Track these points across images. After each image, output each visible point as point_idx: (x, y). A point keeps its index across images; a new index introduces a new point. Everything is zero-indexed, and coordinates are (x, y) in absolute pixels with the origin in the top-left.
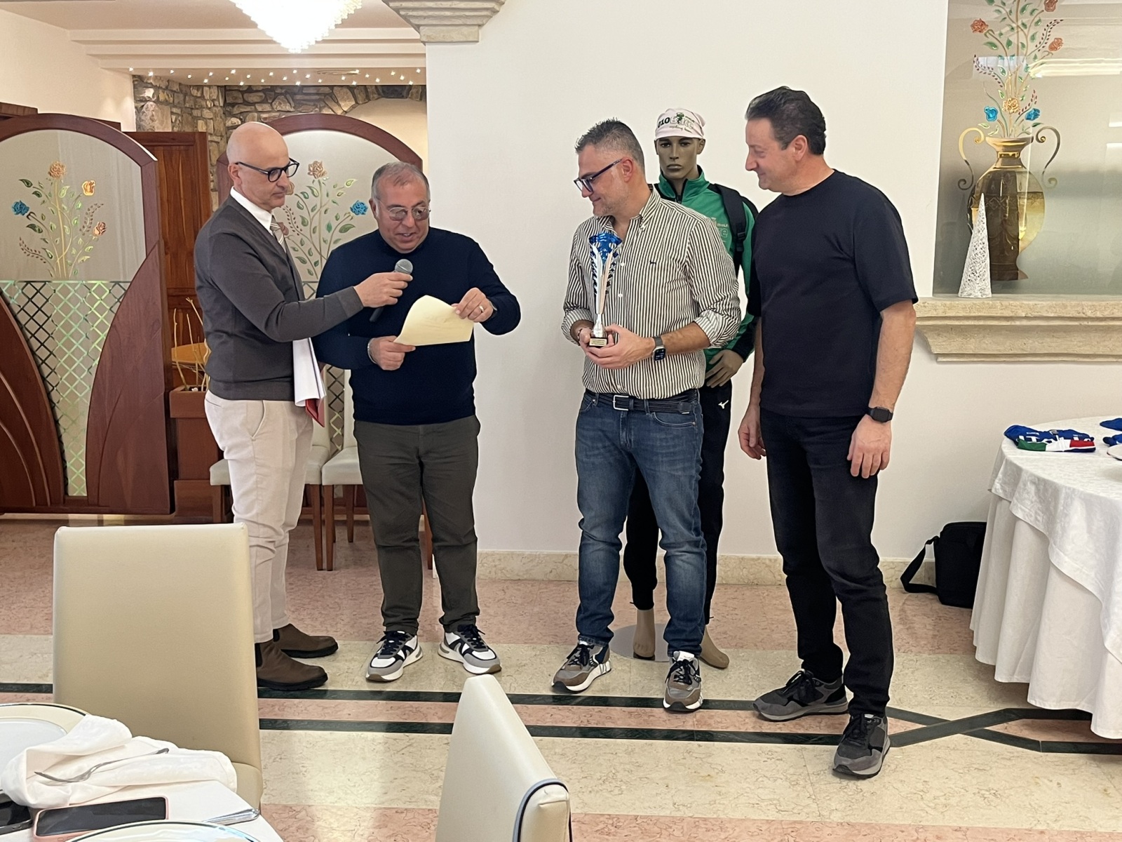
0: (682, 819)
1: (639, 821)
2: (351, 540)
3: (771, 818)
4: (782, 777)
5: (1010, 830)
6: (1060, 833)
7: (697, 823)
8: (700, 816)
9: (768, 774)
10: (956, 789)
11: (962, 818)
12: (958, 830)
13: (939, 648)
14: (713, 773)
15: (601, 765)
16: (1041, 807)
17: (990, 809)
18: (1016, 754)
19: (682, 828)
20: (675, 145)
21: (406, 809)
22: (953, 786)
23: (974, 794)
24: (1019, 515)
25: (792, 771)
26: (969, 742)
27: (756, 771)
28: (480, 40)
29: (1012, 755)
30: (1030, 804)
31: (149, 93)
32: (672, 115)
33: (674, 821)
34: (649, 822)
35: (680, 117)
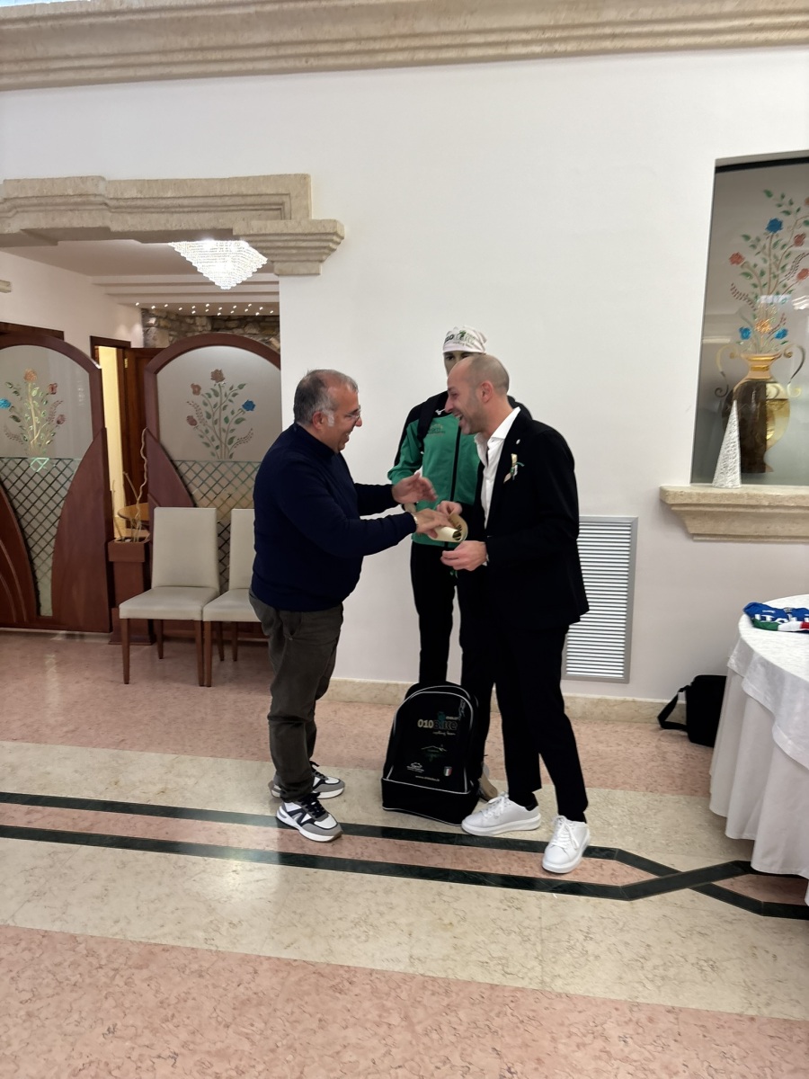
0: (413, 977)
1: (375, 975)
2: (235, 659)
3: (496, 982)
4: (517, 930)
5: (722, 1013)
6: (771, 1020)
7: (426, 984)
8: (431, 974)
9: (504, 925)
10: (677, 958)
11: (677, 996)
12: (670, 1011)
13: (682, 789)
14: (455, 922)
15: (359, 904)
16: (754, 985)
17: (706, 986)
18: (738, 917)
19: (410, 990)
20: (457, 358)
21: (173, 947)
22: (673, 953)
23: (693, 964)
24: (750, 693)
25: (526, 923)
26: (695, 899)
27: (494, 921)
28: (321, 272)
29: (734, 917)
30: (745, 982)
31: (153, 321)
32: (456, 332)
33: (407, 978)
34: (383, 979)
35: (463, 334)
